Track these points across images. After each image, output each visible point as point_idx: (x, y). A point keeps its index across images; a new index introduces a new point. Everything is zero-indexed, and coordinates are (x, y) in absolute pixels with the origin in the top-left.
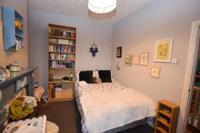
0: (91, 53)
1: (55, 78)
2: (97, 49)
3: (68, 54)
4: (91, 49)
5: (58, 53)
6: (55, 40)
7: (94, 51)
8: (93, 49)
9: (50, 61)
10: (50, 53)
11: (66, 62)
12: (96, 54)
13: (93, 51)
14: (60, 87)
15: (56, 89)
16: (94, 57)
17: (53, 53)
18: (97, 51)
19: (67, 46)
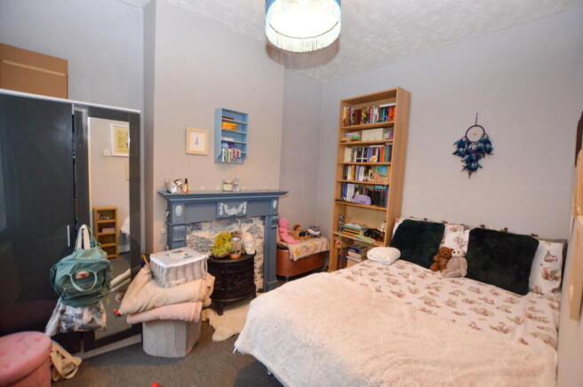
0: (460, 159)
1: (349, 225)
2: (486, 141)
3: (381, 165)
4: (459, 147)
5: (360, 165)
6: (355, 135)
7: (473, 153)
8: (469, 143)
9: (344, 185)
10: (346, 166)
11: (377, 187)
12: (482, 162)
13: (468, 152)
14: (357, 251)
15: (350, 253)
16: (473, 174)
17: (351, 165)
18: (489, 151)
19: (380, 146)
